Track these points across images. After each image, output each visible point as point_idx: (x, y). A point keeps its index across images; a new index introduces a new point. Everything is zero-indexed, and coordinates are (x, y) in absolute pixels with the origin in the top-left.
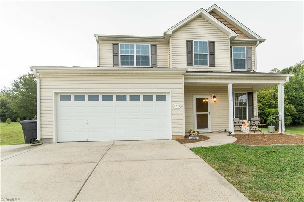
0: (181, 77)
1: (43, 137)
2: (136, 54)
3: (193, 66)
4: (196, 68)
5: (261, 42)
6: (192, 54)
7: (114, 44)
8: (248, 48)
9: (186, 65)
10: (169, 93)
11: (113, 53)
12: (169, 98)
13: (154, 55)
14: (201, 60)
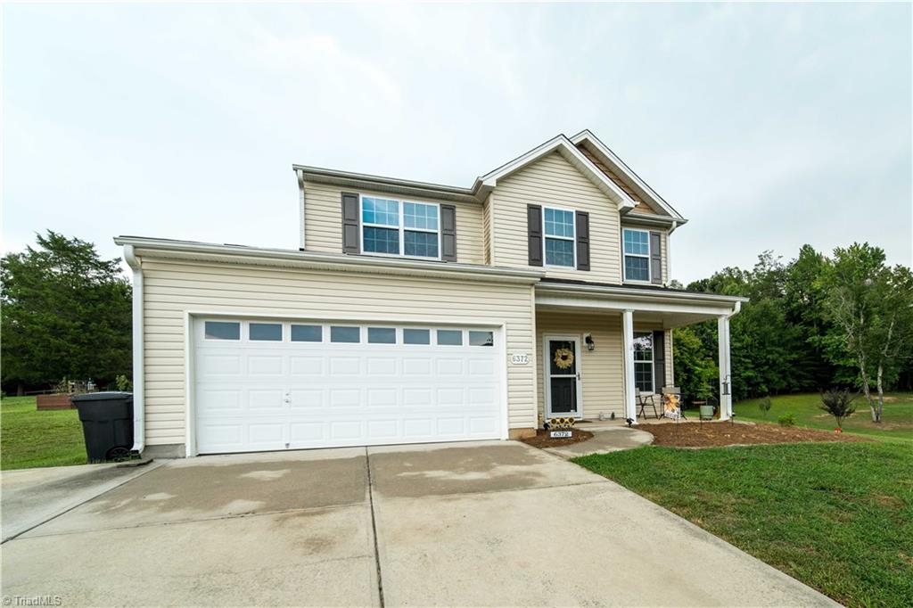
0: (528, 291)
1: (152, 442)
2: (405, 225)
3: (542, 266)
4: (550, 270)
5: (679, 224)
6: (540, 238)
7: (345, 196)
8: (652, 234)
9: (527, 262)
10: (500, 327)
11: (344, 218)
12: (499, 338)
13: (450, 231)
14: (560, 251)
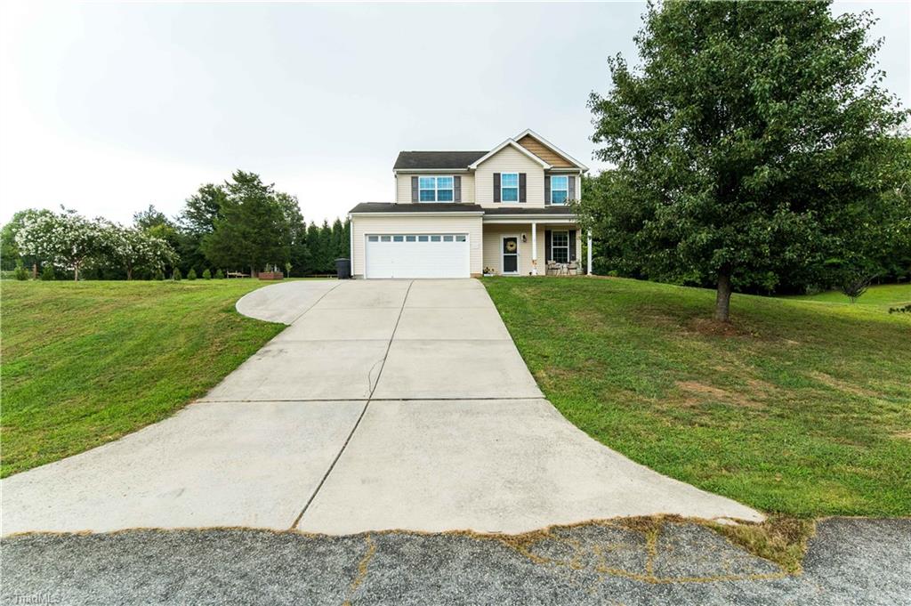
0: (479, 219)
1: (356, 273)
2: (438, 188)
3: (500, 202)
4: (504, 204)
6: (500, 189)
7: (413, 178)
8: (569, 177)
9: (493, 201)
10: (468, 234)
11: (412, 188)
12: (467, 238)
13: (458, 188)
14: (510, 195)
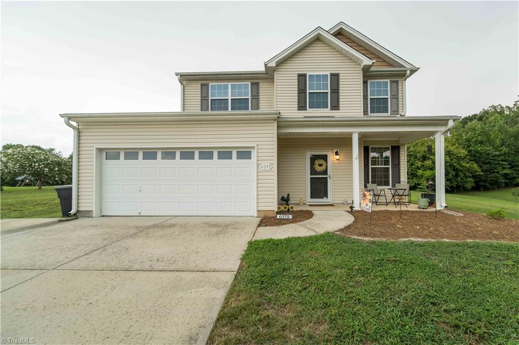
0: (272, 124)
1: (81, 209)
2: (231, 96)
3: (306, 110)
4: (311, 112)
5: (413, 71)
6: (305, 93)
7: (202, 85)
8: (391, 82)
9: (297, 109)
10: (254, 147)
11: (202, 97)
13: (256, 97)
14: (319, 101)
